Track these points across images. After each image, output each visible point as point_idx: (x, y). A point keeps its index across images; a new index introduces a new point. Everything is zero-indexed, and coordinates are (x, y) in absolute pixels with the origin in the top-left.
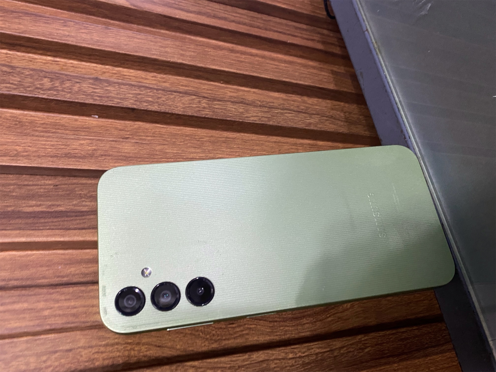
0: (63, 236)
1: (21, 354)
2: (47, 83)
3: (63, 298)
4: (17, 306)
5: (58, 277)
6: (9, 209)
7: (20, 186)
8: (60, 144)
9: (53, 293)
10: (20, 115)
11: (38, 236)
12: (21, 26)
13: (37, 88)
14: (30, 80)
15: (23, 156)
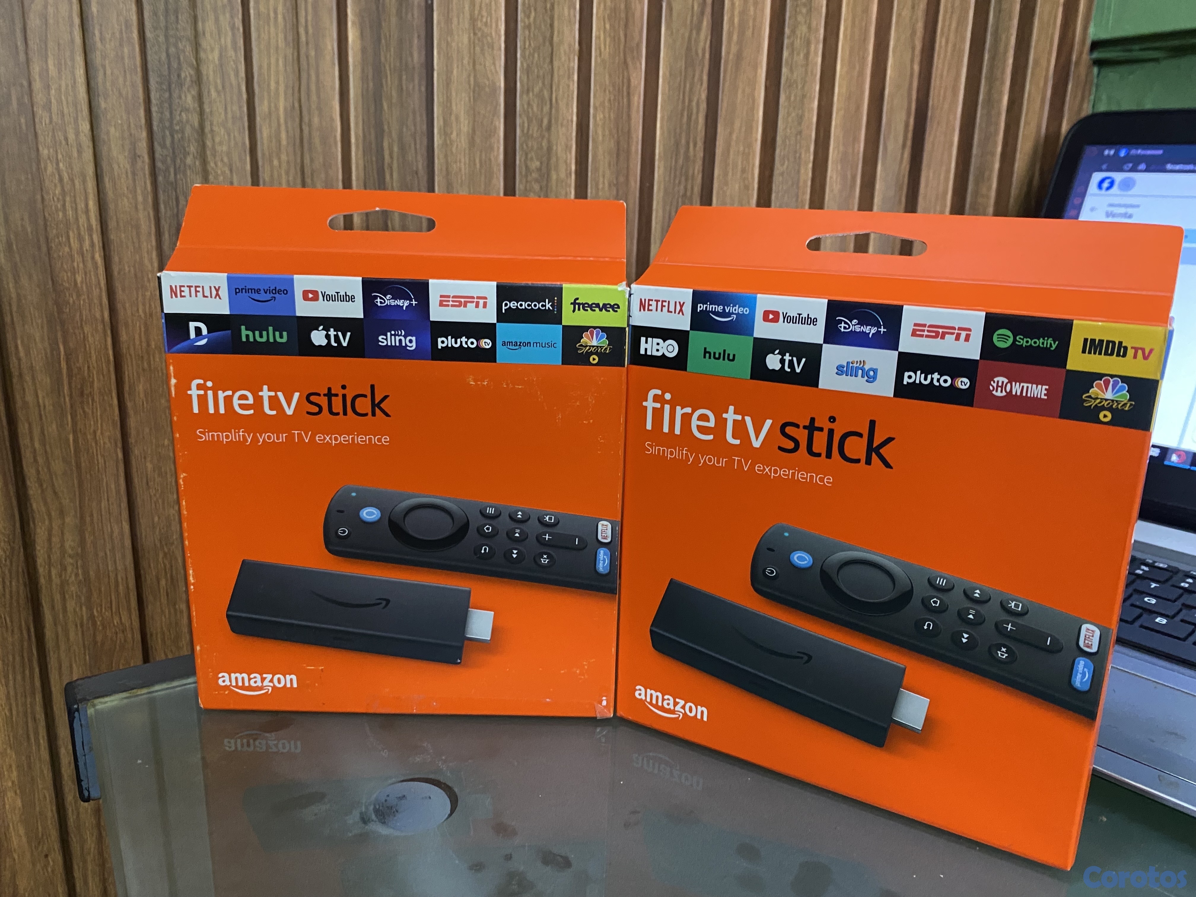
0: (358, 179)
1: (232, 137)
2: (535, 164)
3: (291, 178)
4: (283, 135)
5: (312, 175)
6: (386, 127)
7: (414, 136)
8: (461, 177)
9: (295, 168)
10: (499, 136)
11: (356, 155)
12: (600, 138)
13: (526, 154)
14: (535, 147)
15: (445, 140)
